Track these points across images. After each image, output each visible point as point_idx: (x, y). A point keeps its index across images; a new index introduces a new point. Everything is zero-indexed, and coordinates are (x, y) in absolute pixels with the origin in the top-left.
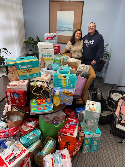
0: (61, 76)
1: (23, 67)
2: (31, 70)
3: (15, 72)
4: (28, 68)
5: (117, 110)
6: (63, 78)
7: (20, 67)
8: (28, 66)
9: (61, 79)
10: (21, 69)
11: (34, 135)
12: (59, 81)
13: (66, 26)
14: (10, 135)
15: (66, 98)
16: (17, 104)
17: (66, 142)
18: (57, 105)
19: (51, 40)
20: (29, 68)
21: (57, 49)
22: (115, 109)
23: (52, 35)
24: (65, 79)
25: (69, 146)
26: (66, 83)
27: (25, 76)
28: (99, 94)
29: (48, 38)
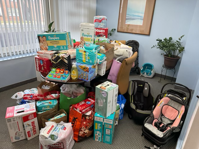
0: (82, 51)
1: (51, 38)
2: (58, 43)
3: (45, 42)
4: (55, 40)
5: (155, 108)
6: (84, 53)
7: (49, 38)
8: (56, 38)
9: (81, 54)
10: (50, 40)
11: (50, 103)
12: (80, 55)
13: (137, 14)
14: (34, 98)
15: (84, 73)
16: (42, 71)
17: (74, 117)
18: (74, 78)
19: (99, 23)
20: (57, 40)
21: (104, 32)
22: (154, 106)
23: (101, 18)
24: (85, 53)
25: (76, 122)
26: (86, 58)
27: (53, 47)
28: (146, 88)
29: (96, 21)
